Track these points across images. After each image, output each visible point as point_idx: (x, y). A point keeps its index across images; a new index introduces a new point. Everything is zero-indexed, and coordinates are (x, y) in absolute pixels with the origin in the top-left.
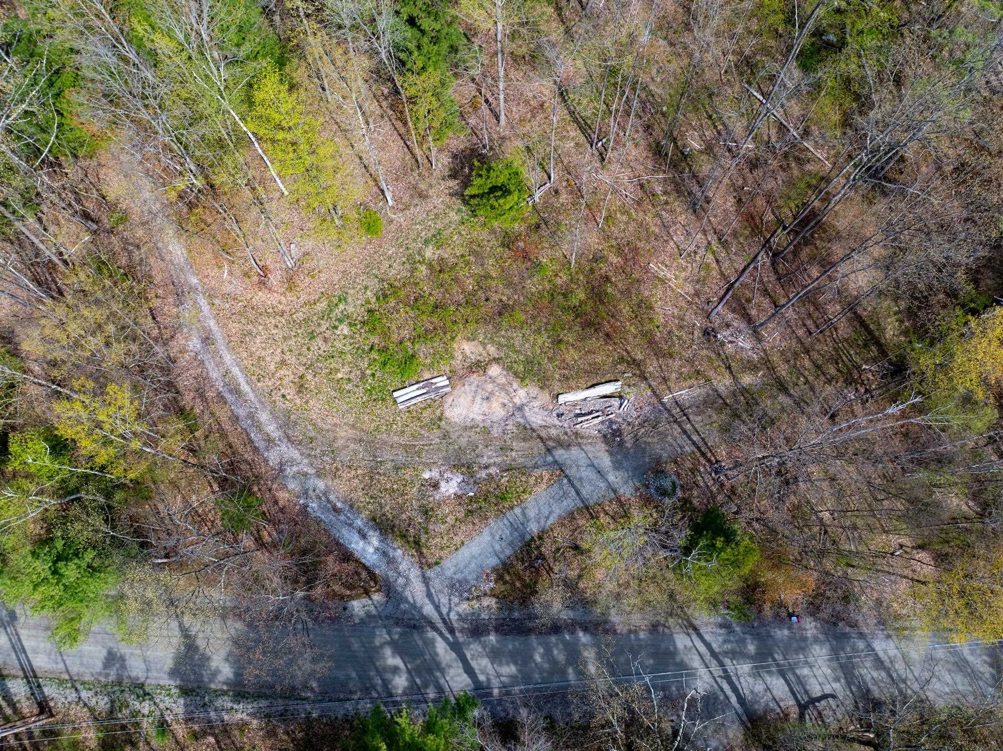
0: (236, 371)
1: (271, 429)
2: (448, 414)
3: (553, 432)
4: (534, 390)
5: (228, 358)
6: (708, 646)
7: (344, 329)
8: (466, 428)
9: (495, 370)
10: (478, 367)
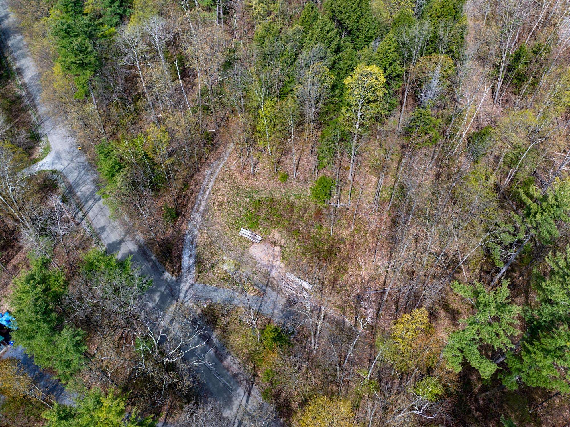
1: (202, 208)
3: (275, 282)
8: (251, 257)
9: (277, 249)
10: (274, 244)
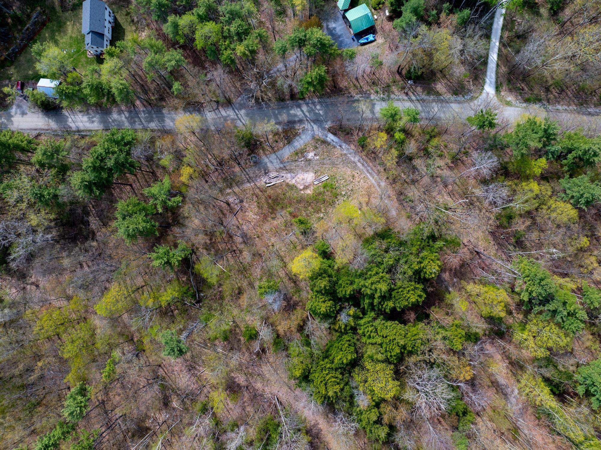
0: (371, 179)
2: (314, 174)
3: (285, 172)
4: (290, 183)
5: (373, 181)
6: (241, 121)
7: (343, 193)
8: (308, 171)
9: (302, 187)
10: (306, 188)
